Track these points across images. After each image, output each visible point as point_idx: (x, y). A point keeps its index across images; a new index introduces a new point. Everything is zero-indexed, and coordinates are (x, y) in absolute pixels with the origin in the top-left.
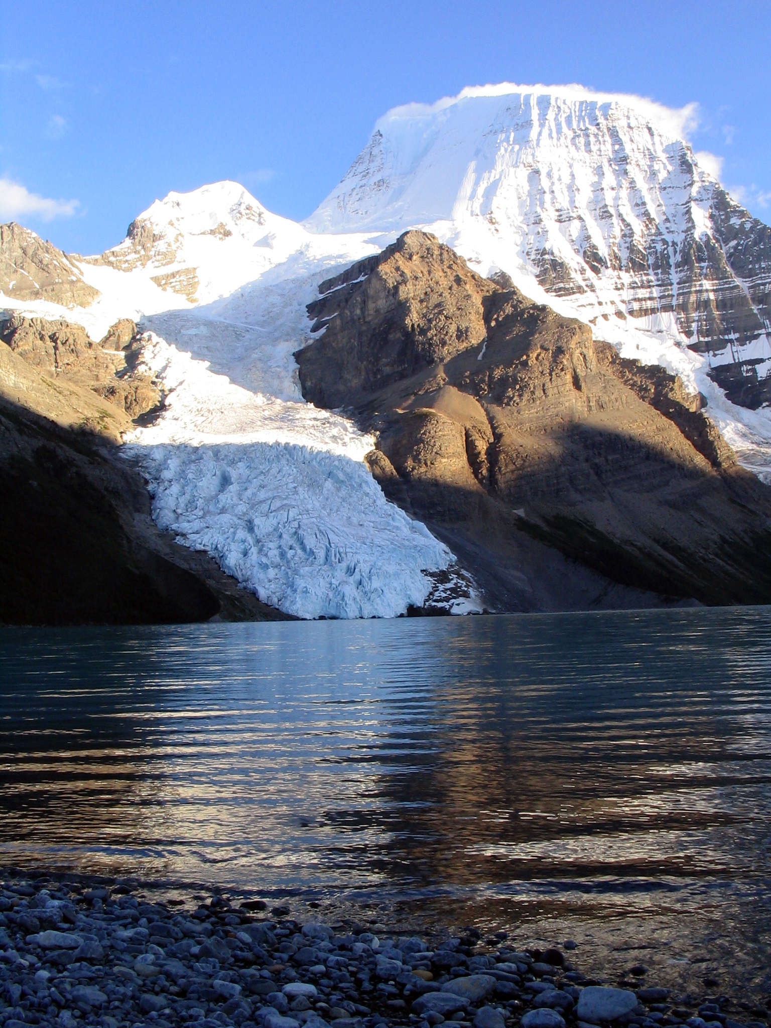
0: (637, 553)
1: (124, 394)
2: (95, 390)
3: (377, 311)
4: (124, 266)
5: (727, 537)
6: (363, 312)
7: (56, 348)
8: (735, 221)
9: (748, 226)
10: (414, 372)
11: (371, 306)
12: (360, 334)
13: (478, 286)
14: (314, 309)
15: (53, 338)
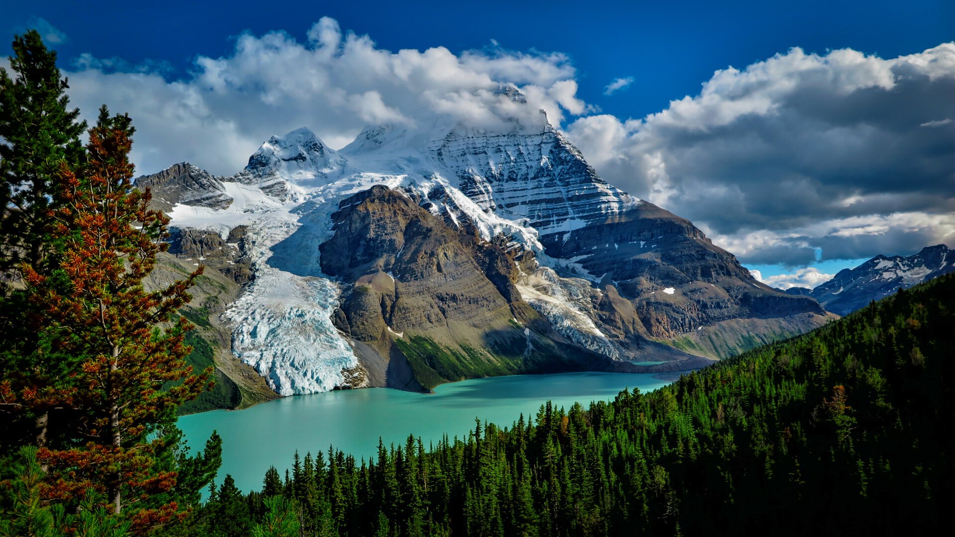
0: (449, 353)
1: (234, 272)
2: (221, 270)
3: (356, 228)
4: (246, 182)
5: (498, 341)
6: (350, 229)
7: (202, 247)
8: (563, 155)
9: (568, 158)
10: (370, 260)
11: (353, 226)
12: (349, 239)
13: (405, 215)
14: (335, 216)
15: (201, 242)
